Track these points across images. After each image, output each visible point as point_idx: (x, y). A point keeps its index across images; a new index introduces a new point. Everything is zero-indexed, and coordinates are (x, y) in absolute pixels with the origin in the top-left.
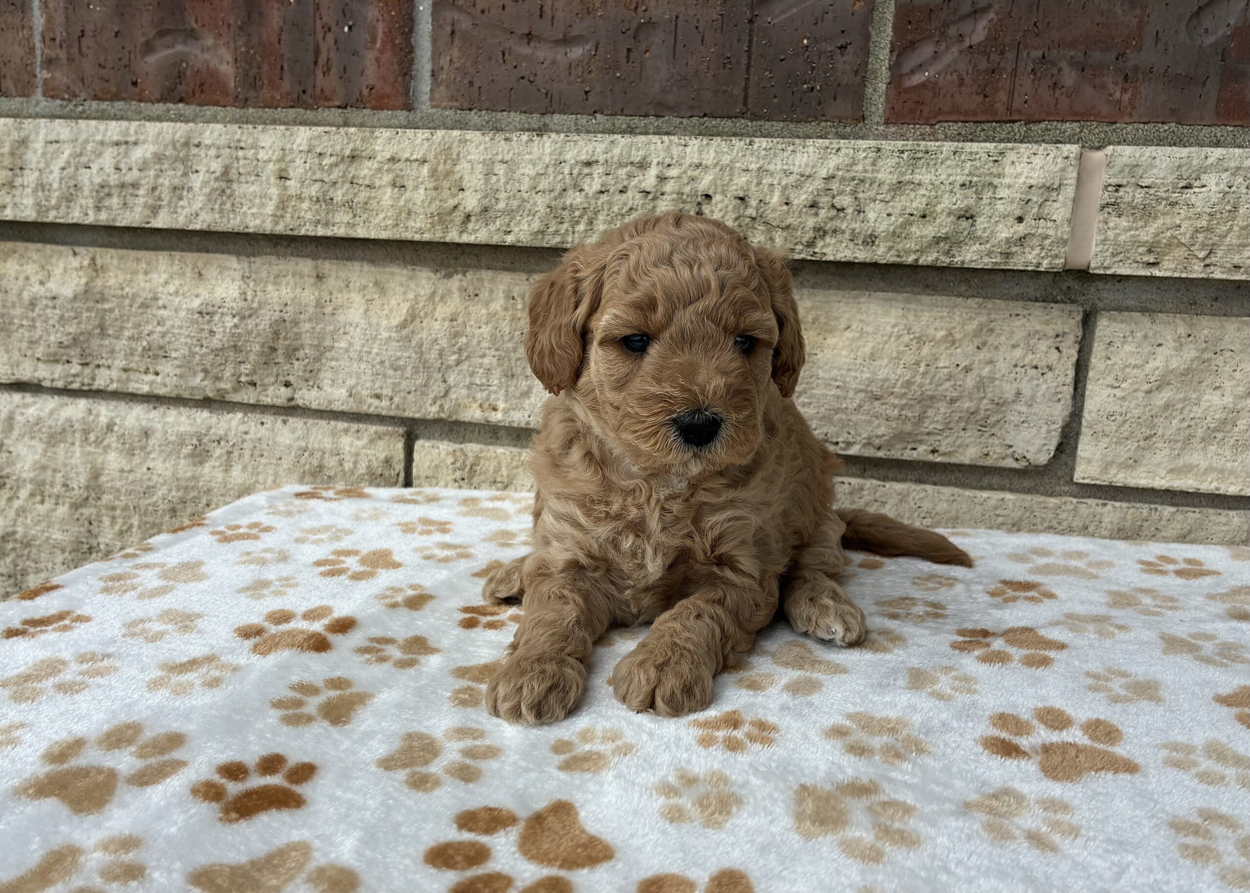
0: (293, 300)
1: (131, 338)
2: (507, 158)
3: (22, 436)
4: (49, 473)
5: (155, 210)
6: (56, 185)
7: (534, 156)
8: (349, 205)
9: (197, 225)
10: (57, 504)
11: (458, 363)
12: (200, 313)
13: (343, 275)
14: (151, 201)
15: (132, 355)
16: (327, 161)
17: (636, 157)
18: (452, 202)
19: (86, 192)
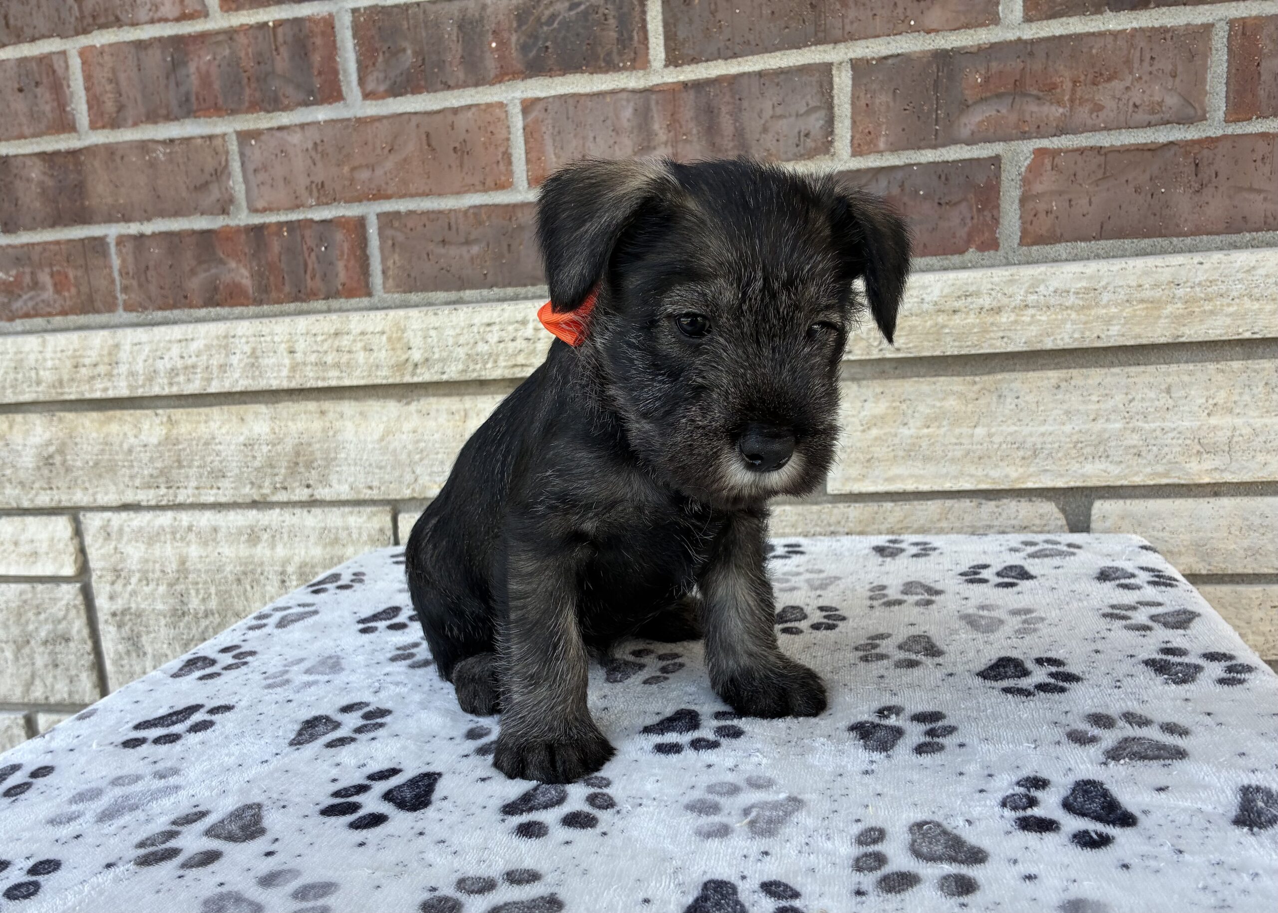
0: (307, 429)
1: (199, 467)
2: (437, 325)
3: (130, 541)
4: (151, 564)
5: (209, 380)
6: (141, 372)
7: (454, 323)
8: (337, 365)
9: (238, 389)
10: (158, 585)
11: (421, 460)
12: (245, 445)
13: (338, 409)
14: (206, 375)
15: (201, 477)
16: (319, 338)
17: (519, 317)
18: (404, 357)
19: (162, 375)
